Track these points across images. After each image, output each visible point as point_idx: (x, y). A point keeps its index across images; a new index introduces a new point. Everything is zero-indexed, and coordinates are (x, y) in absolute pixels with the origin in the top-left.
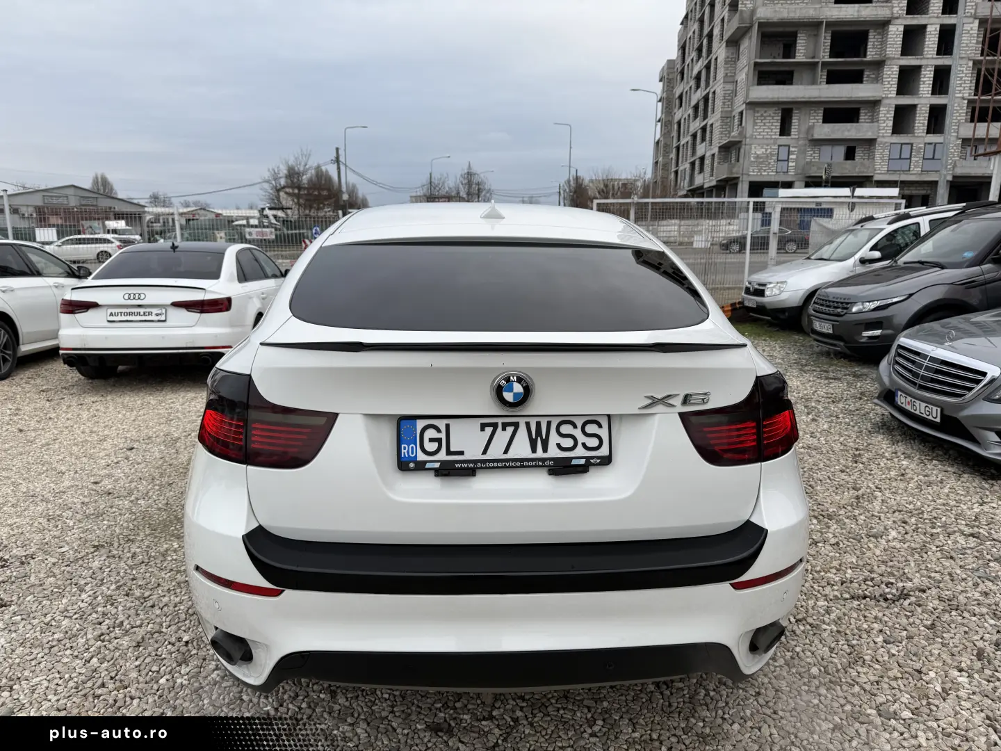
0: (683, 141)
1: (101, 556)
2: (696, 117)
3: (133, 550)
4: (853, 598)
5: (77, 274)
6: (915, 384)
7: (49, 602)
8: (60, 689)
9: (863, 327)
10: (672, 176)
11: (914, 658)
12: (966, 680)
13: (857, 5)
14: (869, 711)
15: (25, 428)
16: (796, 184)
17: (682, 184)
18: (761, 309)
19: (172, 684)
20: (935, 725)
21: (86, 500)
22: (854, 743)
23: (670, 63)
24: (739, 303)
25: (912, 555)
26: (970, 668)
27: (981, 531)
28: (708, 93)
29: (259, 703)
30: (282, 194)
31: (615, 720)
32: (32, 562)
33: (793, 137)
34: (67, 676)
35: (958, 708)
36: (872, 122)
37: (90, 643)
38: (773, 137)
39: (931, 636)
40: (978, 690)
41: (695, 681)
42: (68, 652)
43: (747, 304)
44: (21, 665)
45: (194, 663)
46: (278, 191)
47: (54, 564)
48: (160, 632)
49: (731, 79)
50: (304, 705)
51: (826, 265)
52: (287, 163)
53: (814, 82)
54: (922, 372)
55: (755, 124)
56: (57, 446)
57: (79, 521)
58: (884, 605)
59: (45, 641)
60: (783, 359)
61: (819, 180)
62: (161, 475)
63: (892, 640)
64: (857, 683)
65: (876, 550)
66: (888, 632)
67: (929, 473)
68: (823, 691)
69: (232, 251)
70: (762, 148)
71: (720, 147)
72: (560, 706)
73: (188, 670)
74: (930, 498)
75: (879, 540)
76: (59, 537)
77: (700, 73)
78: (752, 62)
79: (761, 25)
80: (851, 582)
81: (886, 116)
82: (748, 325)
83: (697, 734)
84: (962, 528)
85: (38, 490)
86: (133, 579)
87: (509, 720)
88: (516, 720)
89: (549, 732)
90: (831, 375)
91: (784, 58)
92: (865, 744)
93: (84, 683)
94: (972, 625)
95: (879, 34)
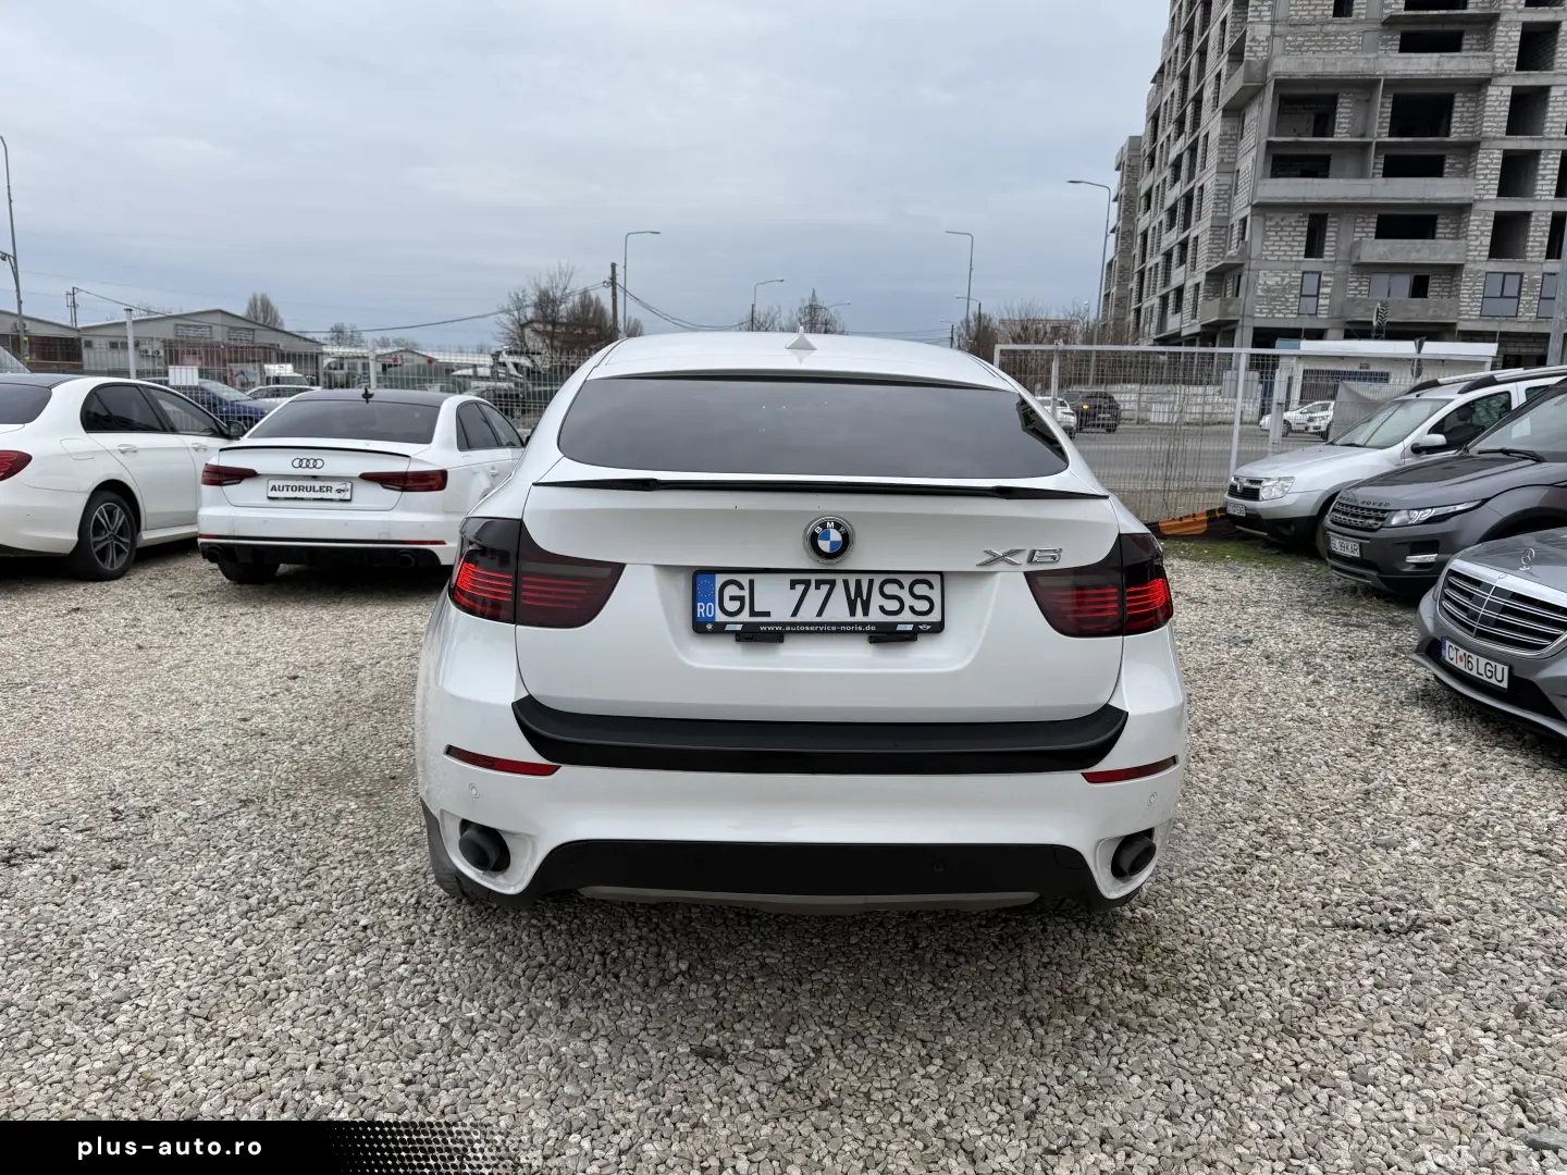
0: (1150, 263)
1: (249, 813)
2: (1171, 226)
3: (293, 809)
4: (1337, 925)
5: (226, 432)
6: (1471, 629)
7: (178, 867)
8: (192, 974)
9: (1407, 548)
10: (1132, 317)
11: (1417, 1010)
12: (1492, 1042)
13: (1436, 55)
14: (1337, 1073)
15: (147, 645)
16: (1330, 333)
17: (1147, 329)
18: (1253, 519)
19: (343, 977)
20: (1432, 1094)
21: (230, 741)
22: (1308, 1111)
23: (1134, 142)
24: (1221, 510)
25: (1439, 874)
26: (1501, 1027)
27: (1555, 847)
28: (1192, 189)
29: (460, 1007)
30: (527, 331)
31: (961, 1060)
32: (154, 815)
33: (1326, 259)
34: (201, 959)
35: (1471, 1077)
36: (1457, 238)
37: (233, 921)
38: (1295, 258)
39: (1449, 983)
40: (1506, 1055)
41: (1083, 1019)
42: (204, 930)
43: (1231, 511)
44: (140, 942)
45: (374, 952)
46: (522, 326)
47: (185, 820)
48: (329, 913)
49: (1228, 168)
50: (522, 1013)
51: (1358, 454)
52: (537, 286)
53: (1362, 174)
54: (1482, 611)
55: (1265, 238)
56: (190, 669)
57: (220, 768)
58: (1384, 938)
59: (172, 915)
60: (1281, 596)
61: (1368, 328)
62: (336, 715)
63: (1386, 984)
64: (1325, 1035)
65: (1383, 865)
66: (1383, 974)
67: (1487, 764)
68: (1271, 1043)
69: (450, 405)
70: (1276, 276)
71: (1208, 274)
72: (883, 1038)
73: (365, 960)
74: (1482, 798)
75: (1391, 851)
76: (192, 787)
77: (1180, 157)
78: (1264, 141)
79: (1279, 84)
80: (1338, 905)
81: (1480, 230)
82: (1232, 543)
83: (1077, 1086)
84: (1525, 842)
85: (164, 725)
86: (293, 846)
87: (808, 1050)
88: (818, 1051)
89: (864, 1069)
90: (1354, 620)
91: (1314, 136)
92: (1324, 1114)
93: (223, 968)
94: (1516, 972)
95: (1471, 100)
